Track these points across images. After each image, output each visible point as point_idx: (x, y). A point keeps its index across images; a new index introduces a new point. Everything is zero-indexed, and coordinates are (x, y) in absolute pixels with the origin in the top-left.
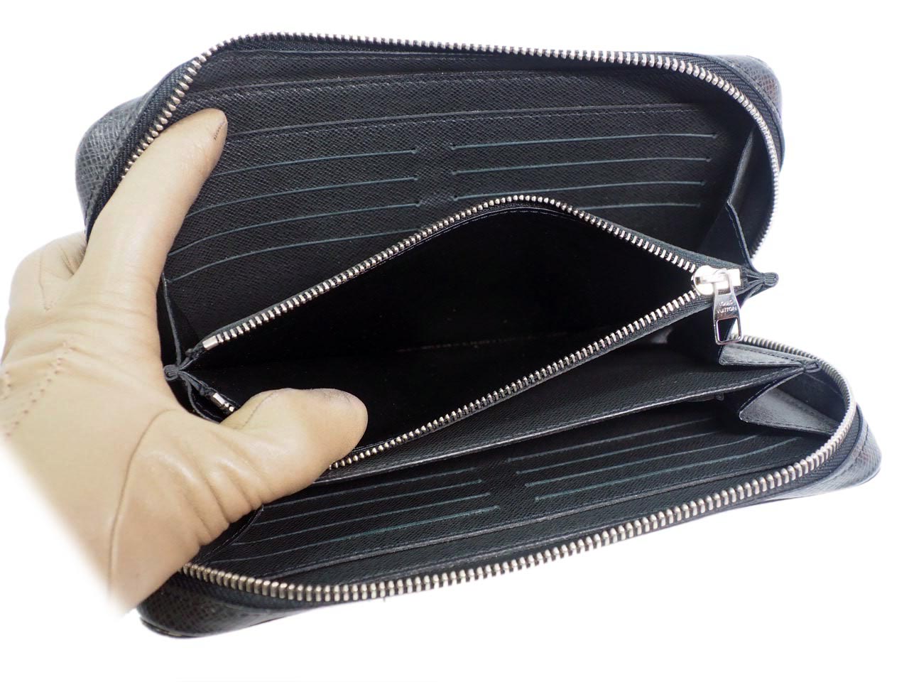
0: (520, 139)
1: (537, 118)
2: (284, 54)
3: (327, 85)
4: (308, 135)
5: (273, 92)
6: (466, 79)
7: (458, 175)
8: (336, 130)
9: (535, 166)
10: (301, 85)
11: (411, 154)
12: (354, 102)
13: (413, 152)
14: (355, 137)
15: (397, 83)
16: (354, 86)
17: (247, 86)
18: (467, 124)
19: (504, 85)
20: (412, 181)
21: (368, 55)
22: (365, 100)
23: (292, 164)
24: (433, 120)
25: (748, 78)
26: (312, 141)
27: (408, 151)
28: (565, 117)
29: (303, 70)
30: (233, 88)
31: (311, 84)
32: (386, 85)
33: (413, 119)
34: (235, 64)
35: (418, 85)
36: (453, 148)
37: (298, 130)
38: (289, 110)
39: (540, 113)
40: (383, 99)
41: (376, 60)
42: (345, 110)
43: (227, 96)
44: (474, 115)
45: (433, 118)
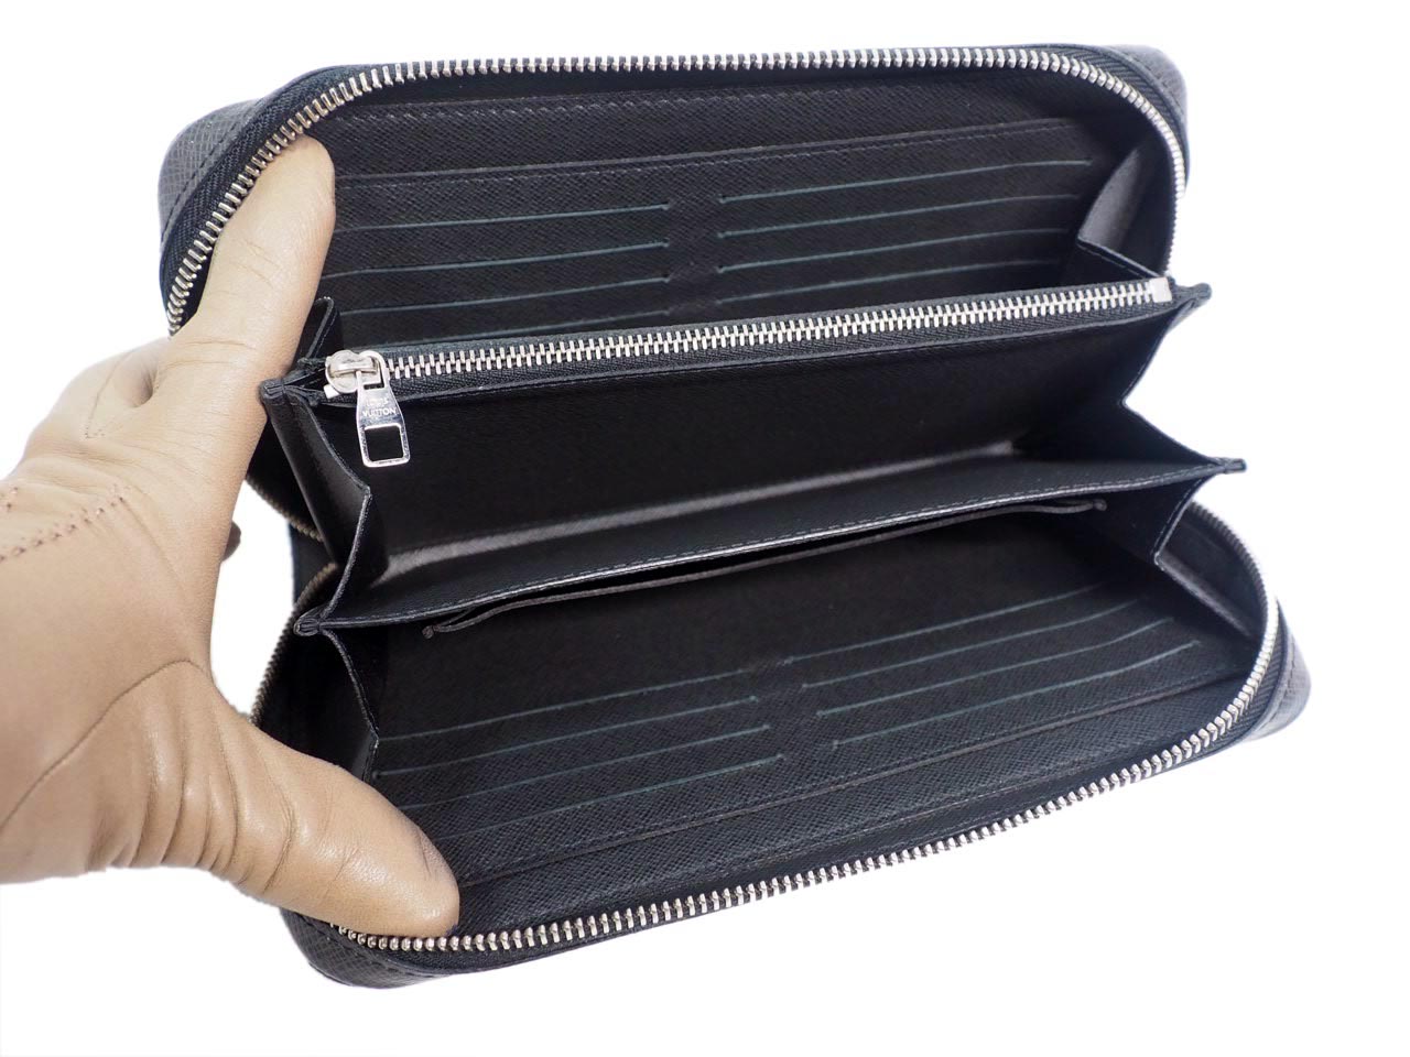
0: (817, 184)
1: (845, 154)
4: (512, 183)
5: (461, 115)
7: (727, 238)
8: (554, 177)
9: (836, 221)
11: (661, 210)
13: (665, 207)
14: (581, 187)
15: (645, 102)
18: (745, 166)
19: (800, 102)
20: (661, 248)
23: (487, 224)
24: (696, 162)
25: (1151, 75)
26: (517, 192)
27: (657, 207)
28: (885, 149)
32: (629, 105)
33: (667, 162)
35: (675, 104)
36: (722, 201)
37: (497, 175)
39: (850, 146)
40: (622, 125)
44: (756, 154)
45: (696, 160)
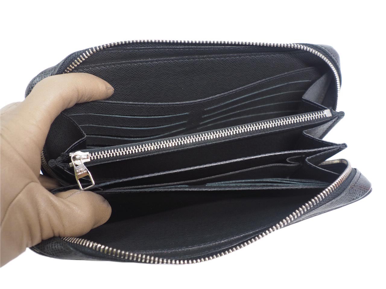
2: (126, 49)
3: (144, 62)
6: (207, 58)
10: (132, 62)
12: (156, 69)
16: (156, 62)
17: (107, 63)
21: (165, 48)
22: (160, 68)
29: (134, 56)
30: (101, 64)
31: (137, 62)
34: (103, 55)
38: (126, 73)
41: (168, 51)
42: (151, 73)
43: (98, 68)
